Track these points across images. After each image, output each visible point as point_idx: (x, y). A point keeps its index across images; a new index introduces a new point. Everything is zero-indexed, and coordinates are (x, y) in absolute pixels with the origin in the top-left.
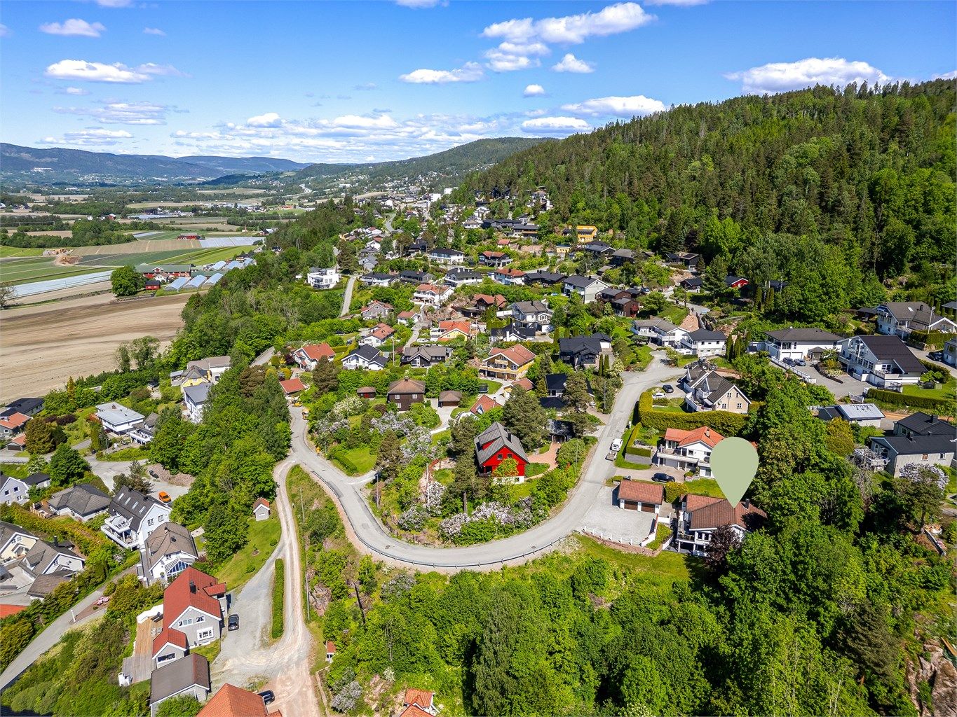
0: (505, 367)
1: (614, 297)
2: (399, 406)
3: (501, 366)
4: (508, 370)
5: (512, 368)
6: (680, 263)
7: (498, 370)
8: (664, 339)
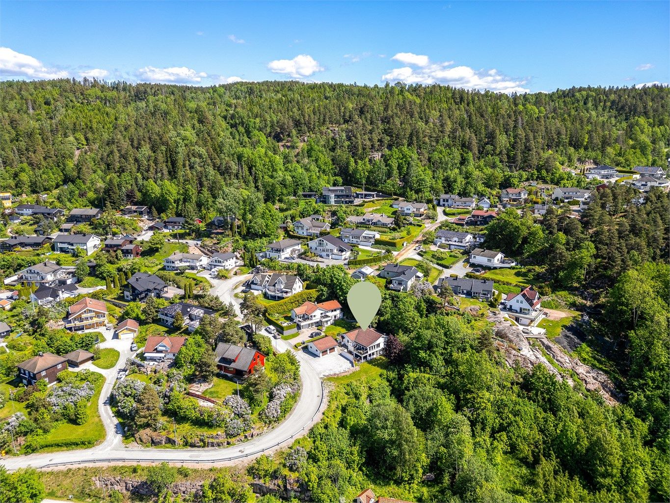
0: (91, 318)
1: (120, 245)
2: (47, 380)
3: (87, 319)
4: (95, 320)
5: (98, 317)
6: (136, 214)
7: (85, 323)
8: (198, 264)
